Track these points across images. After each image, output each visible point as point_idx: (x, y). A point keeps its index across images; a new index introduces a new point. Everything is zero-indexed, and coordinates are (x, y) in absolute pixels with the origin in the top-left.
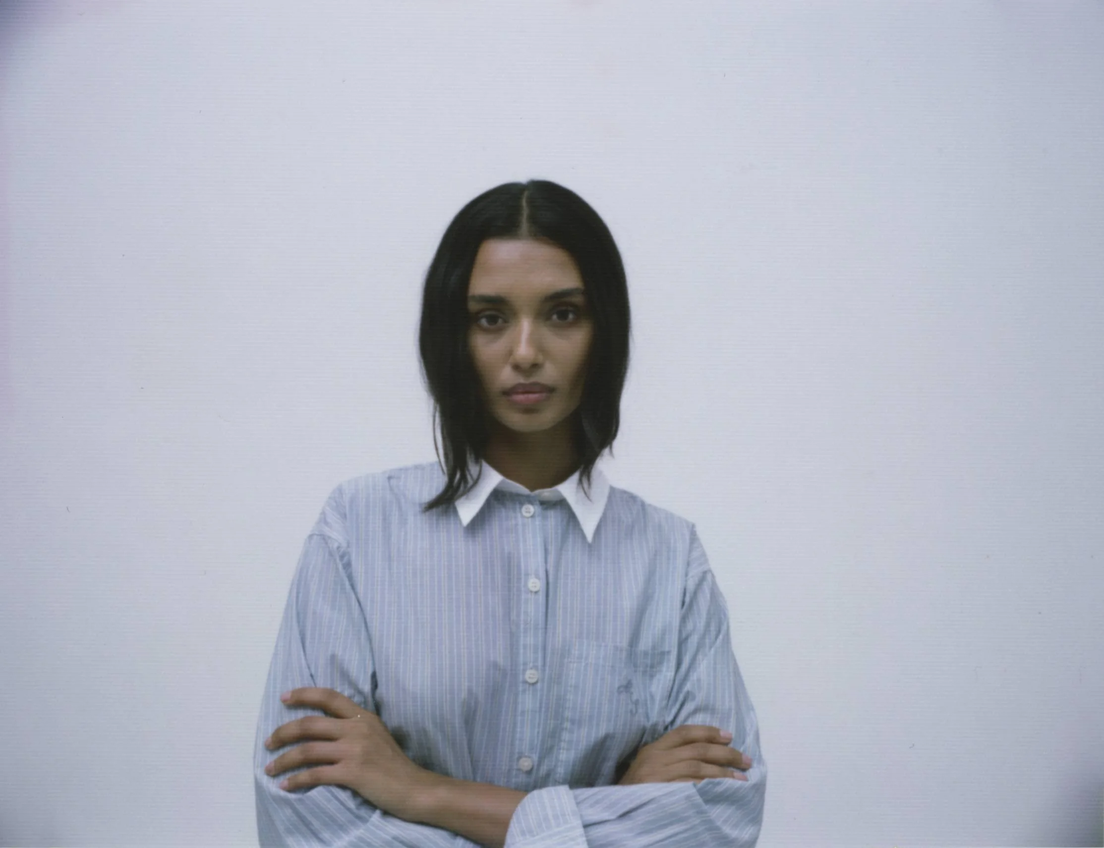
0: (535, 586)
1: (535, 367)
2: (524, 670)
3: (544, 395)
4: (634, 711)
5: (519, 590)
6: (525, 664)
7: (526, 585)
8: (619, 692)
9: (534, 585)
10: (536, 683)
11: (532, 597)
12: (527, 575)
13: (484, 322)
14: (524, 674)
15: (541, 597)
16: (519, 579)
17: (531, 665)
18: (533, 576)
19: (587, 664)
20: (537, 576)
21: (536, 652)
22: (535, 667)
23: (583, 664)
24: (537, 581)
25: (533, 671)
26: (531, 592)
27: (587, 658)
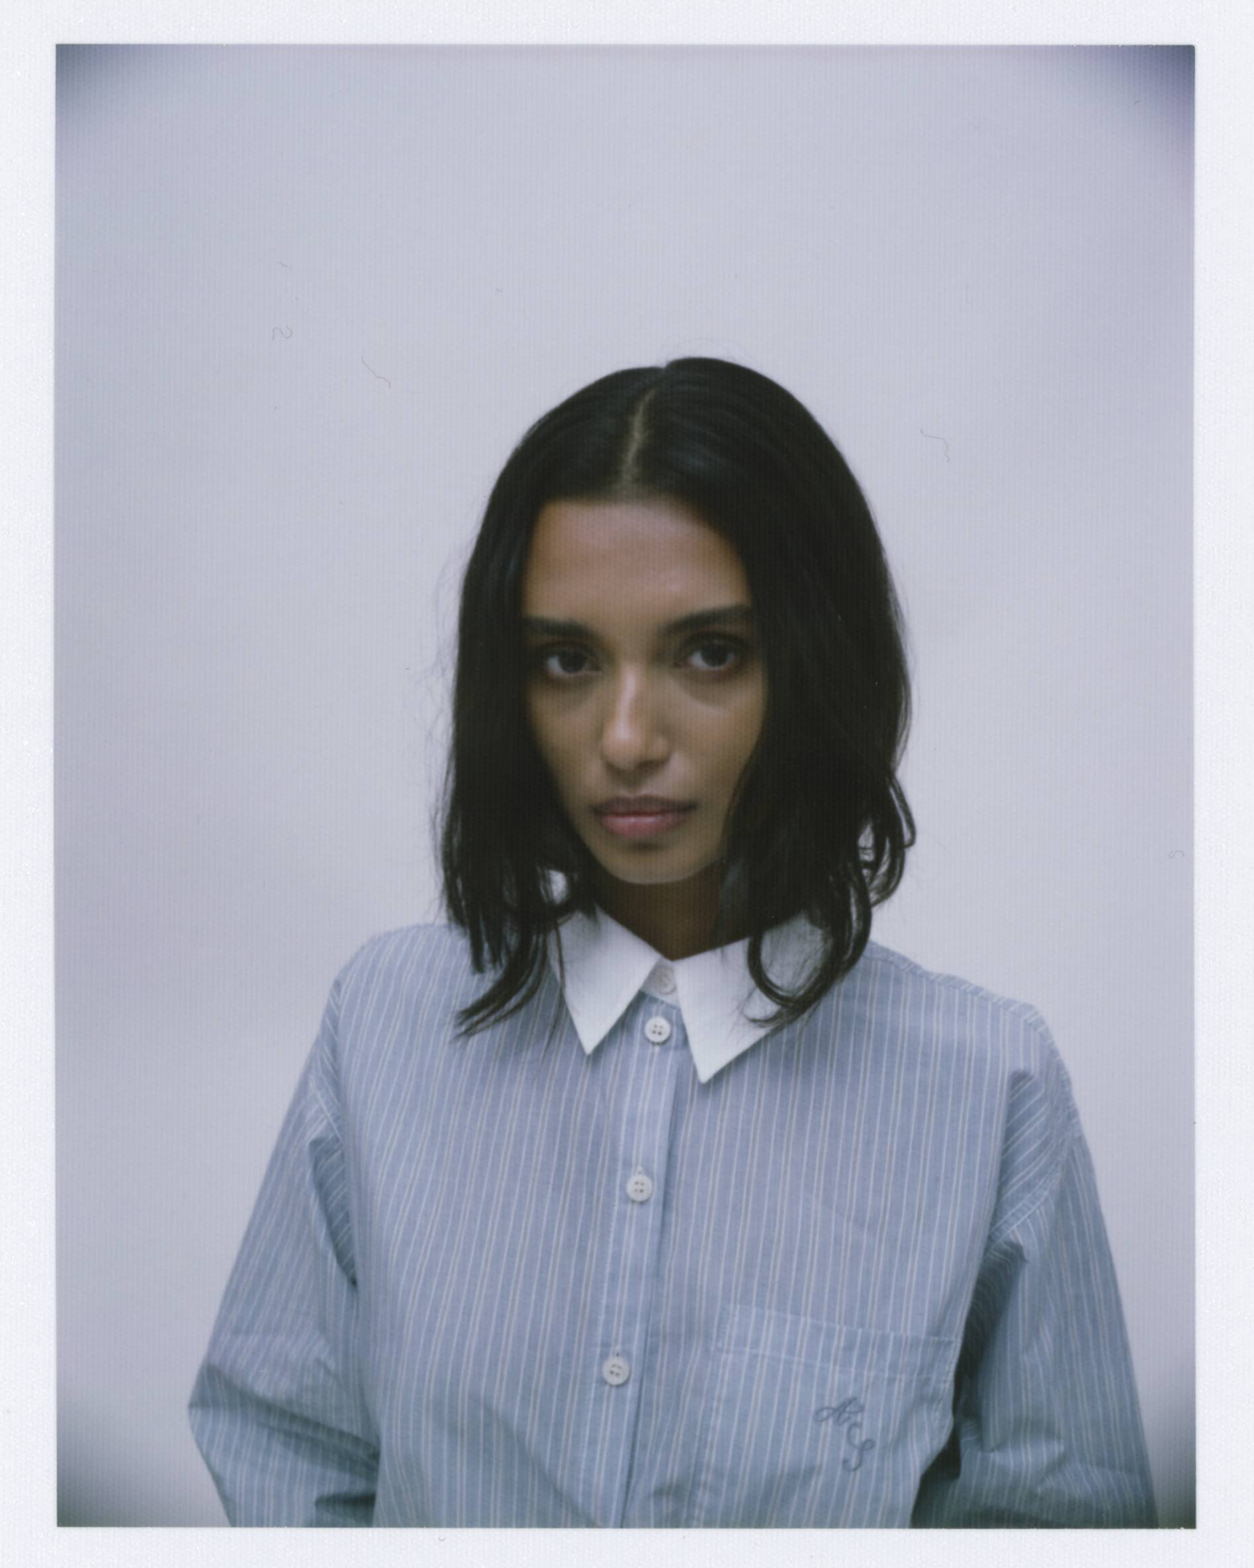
0: (641, 1191)
1: (649, 766)
2: (604, 1356)
3: (670, 818)
4: (853, 1462)
5: (609, 1193)
6: (606, 1345)
7: (623, 1187)
8: (818, 1420)
9: (639, 1187)
10: (625, 1383)
11: (633, 1211)
12: (627, 1164)
13: (554, 666)
14: (601, 1365)
15: (652, 1216)
16: (612, 1173)
17: (618, 1348)
18: (640, 1168)
19: (754, 1357)
20: (648, 1172)
21: (629, 1323)
22: (626, 1354)
23: (746, 1357)
24: (646, 1180)
25: (620, 1361)
26: (633, 1202)
27: (756, 1343)
